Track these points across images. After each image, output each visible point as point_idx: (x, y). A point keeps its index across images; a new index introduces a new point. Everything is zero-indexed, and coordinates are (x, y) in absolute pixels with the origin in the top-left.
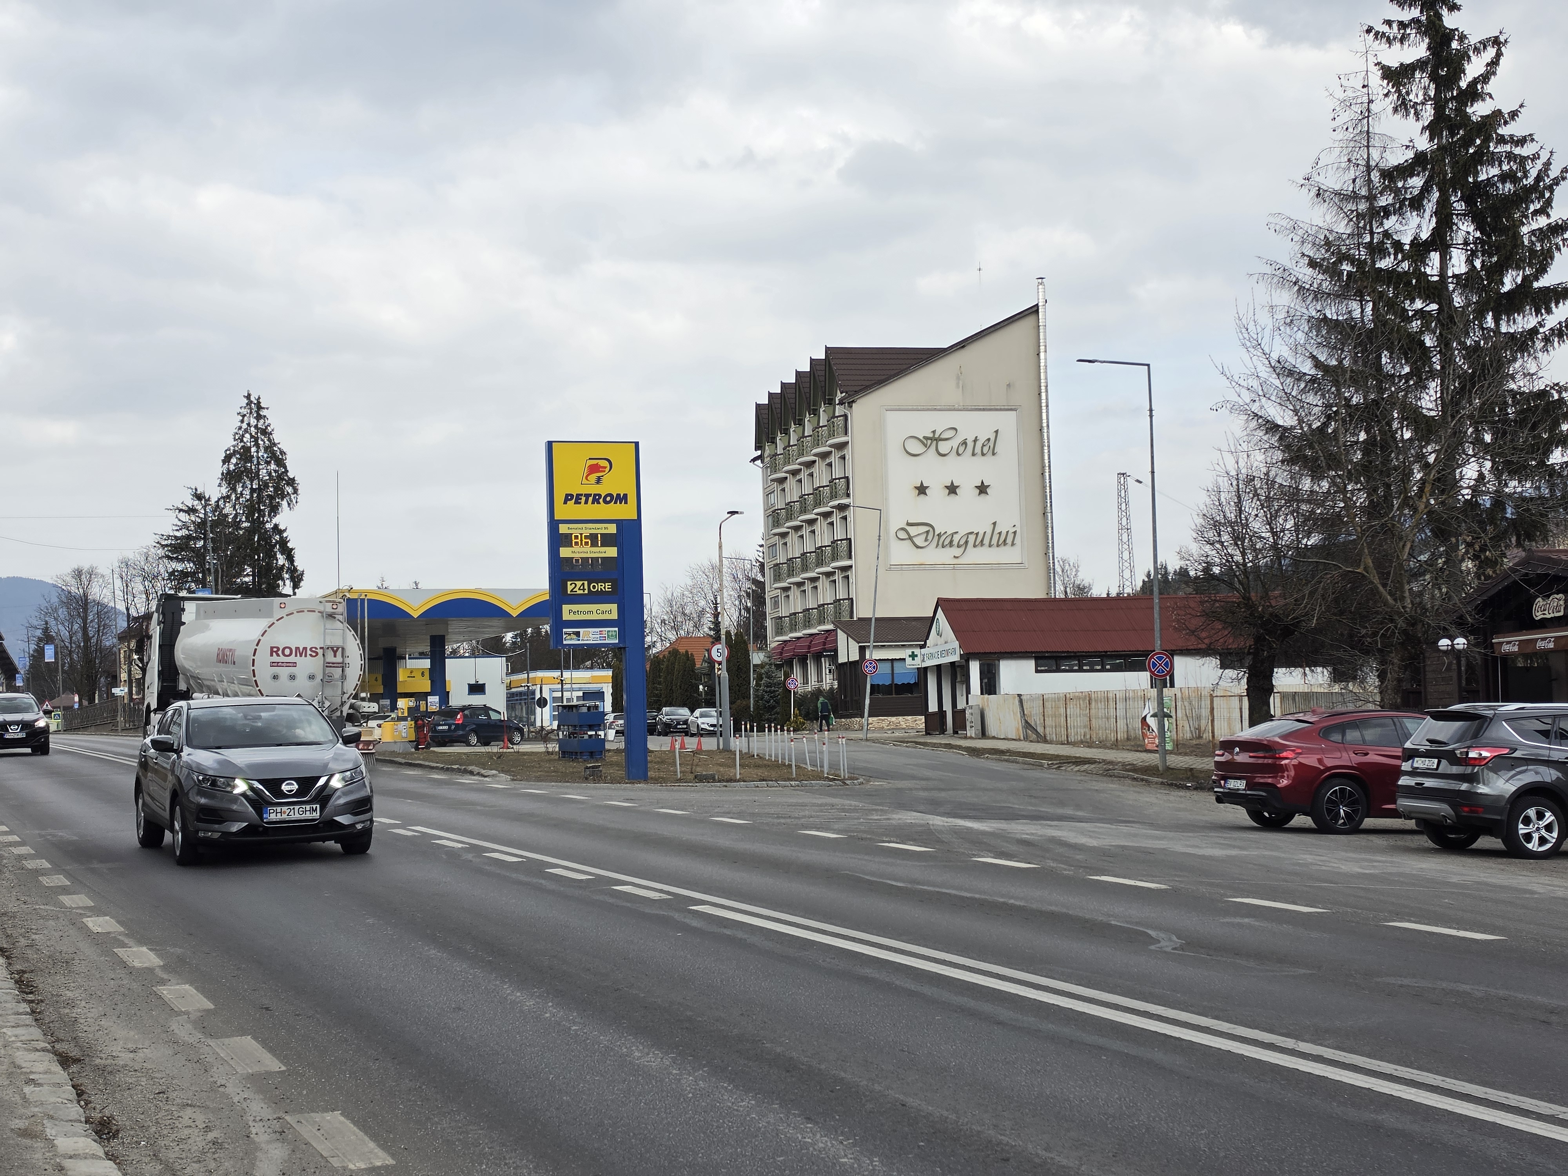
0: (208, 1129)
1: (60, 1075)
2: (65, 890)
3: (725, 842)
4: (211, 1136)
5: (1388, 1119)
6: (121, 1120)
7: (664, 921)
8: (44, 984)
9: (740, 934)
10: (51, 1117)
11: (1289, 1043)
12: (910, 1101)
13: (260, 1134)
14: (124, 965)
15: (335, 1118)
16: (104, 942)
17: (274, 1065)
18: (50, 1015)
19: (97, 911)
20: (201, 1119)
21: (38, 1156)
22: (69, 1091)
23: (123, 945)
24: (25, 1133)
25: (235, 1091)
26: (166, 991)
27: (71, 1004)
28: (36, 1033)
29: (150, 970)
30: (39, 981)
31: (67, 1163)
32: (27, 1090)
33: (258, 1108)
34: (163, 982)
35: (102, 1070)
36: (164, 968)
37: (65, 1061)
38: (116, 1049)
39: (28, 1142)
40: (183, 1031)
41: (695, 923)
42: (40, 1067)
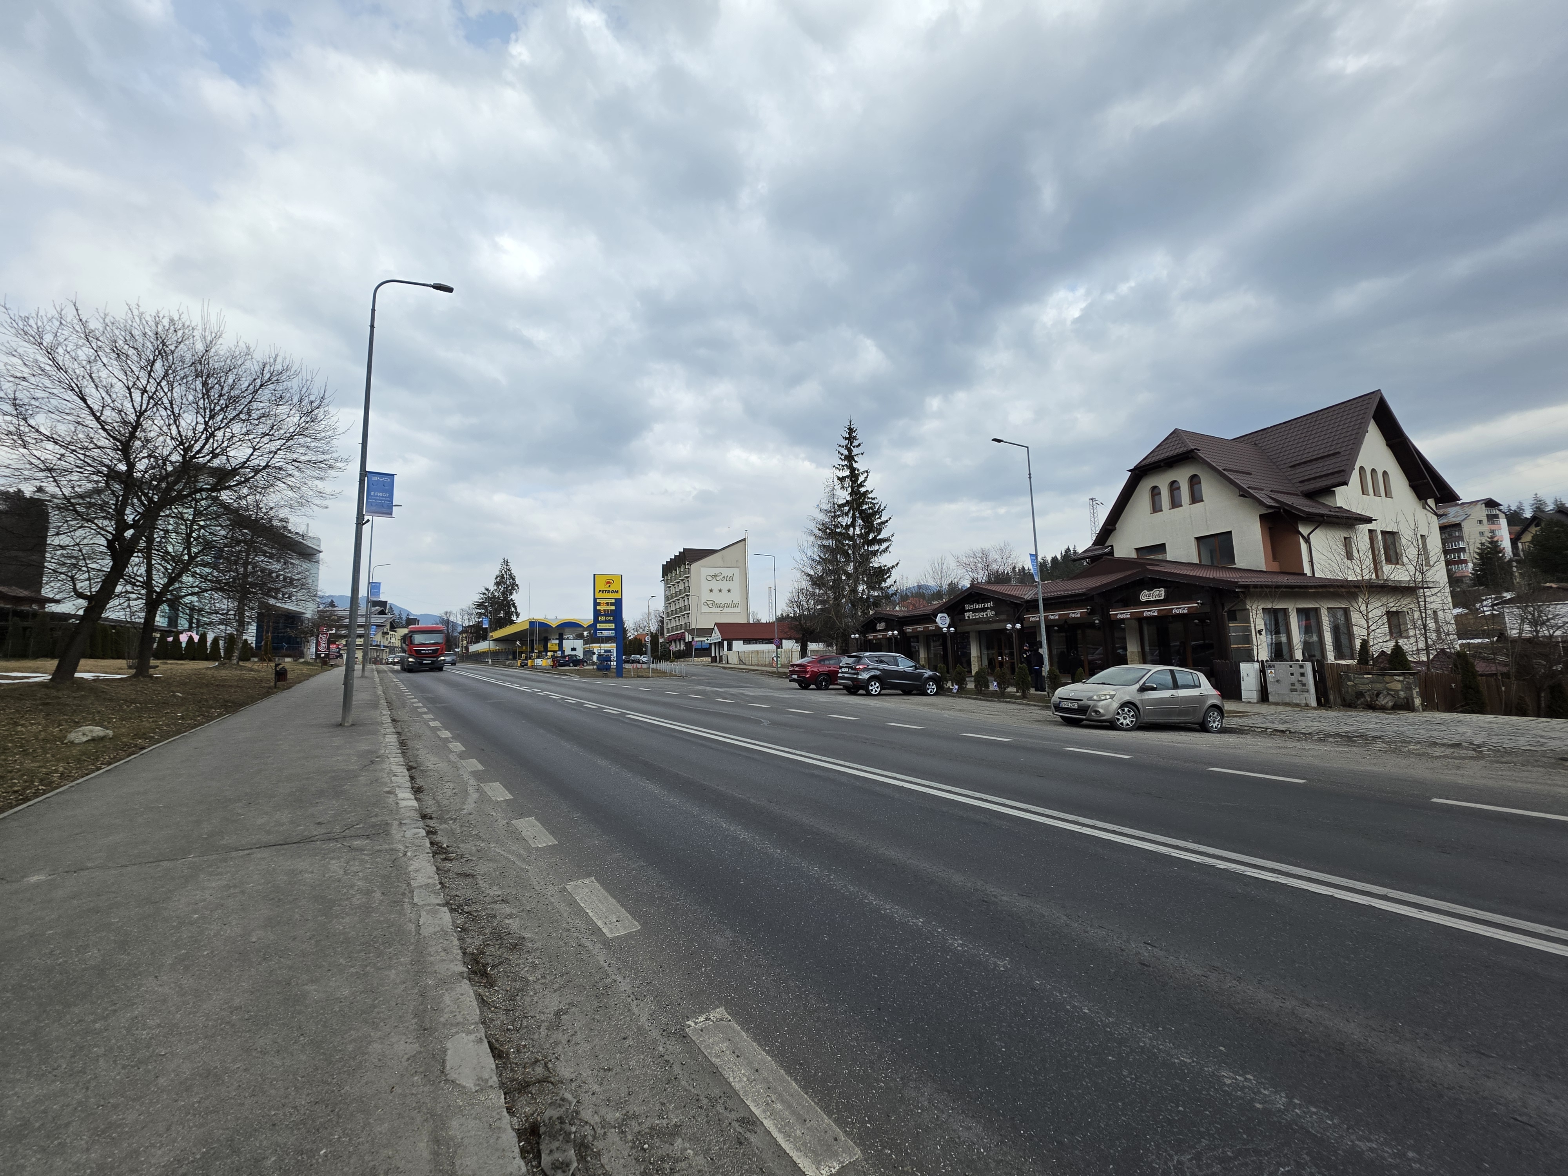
0: (454, 789)
1: (406, 773)
2: (425, 713)
3: (641, 696)
4: (454, 791)
5: (816, 772)
6: (425, 787)
7: (618, 720)
8: (410, 743)
9: (640, 724)
10: (399, 787)
11: (794, 751)
12: (679, 773)
13: (471, 790)
14: (439, 737)
15: (497, 784)
16: (435, 730)
17: (481, 767)
18: (409, 753)
19: (434, 720)
20: (452, 785)
21: (391, 800)
22: (408, 778)
23: (441, 730)
24: (388, 792)
25: (466, 777)
26: (450, 745)
27: (418, 750)
28: (402, 759)
29: (447, 738)
30: (408, 742)
31: (400, 802)
32: (393, 778)
33: (472, 782)
34: (451, 742)
35: (422, 771)
36: (451, 738)
37: (410, 769)
38: (429, 764)
39: (388, 795)
40: (453, 757)
41: (626, 721)
42: (399, 771)
